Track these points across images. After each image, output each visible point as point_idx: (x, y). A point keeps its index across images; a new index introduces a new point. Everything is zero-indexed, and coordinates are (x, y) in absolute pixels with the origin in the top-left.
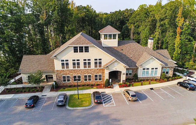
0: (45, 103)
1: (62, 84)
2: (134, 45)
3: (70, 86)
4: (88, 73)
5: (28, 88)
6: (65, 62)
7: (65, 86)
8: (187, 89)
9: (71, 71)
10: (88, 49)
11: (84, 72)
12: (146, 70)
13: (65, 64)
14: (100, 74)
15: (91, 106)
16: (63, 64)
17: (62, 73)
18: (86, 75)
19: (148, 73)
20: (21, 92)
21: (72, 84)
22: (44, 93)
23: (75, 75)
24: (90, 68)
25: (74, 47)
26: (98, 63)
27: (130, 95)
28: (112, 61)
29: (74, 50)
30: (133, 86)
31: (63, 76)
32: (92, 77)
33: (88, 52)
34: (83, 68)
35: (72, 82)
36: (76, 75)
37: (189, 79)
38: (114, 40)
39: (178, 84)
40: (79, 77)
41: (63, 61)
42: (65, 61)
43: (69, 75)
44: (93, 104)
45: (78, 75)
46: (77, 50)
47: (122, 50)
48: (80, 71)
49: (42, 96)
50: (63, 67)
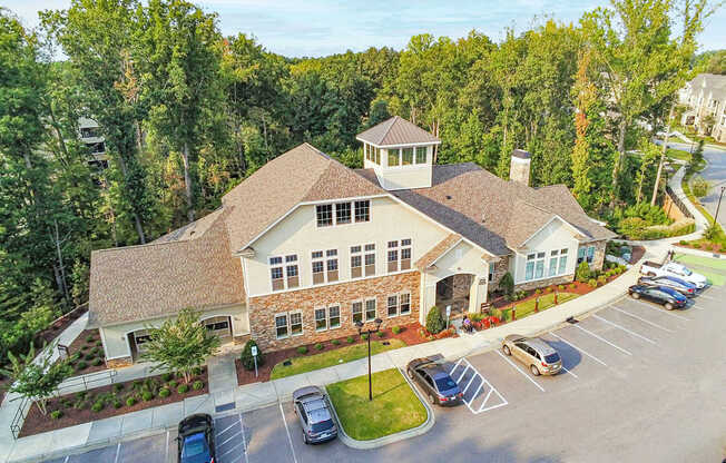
0: (249, 439)
1: (272, 346)
2: (480, 176)
3: (308, 350)
4: (366, 294)
5: (140, 382)
6: (284, 265)
7: (283, 351)
8: (664, 305)
9: (306, 295)
10: (367, 211)
11: (352, 292)
12: (536, 260)
13: (284, 272)
14: (405, 291)
15: (433, 422)
16: (277, 274)
17: (273, 307)
18: (358, 301)
19: (540, 267)
20: (120, 408)
21: (308, 342)
22: (220, 395)
23: (320, 308)
24: (372, 277)
25: (319, 208)
26: (400, 254)
27: (538, 357)
28: (444, 243)
29: (319, 216)
30: (514, 319)
31: (277, 315)
32: (379, 304)
33: (367, 219)
34: (351, 280)
35: (309, 334)
36: (324, 306)
37: (649, 273)
38: (420, 165)
39: (631, 293)
40: (335, 311)
41: (278, 260)
42: (284, 259)
43: (298, 311)
44: (434, 412)
45: (330, 306)
46: (330, 216)
47: (449, 198)
48: (338, 289)
49: (219, 409)
50: (277, 285)
